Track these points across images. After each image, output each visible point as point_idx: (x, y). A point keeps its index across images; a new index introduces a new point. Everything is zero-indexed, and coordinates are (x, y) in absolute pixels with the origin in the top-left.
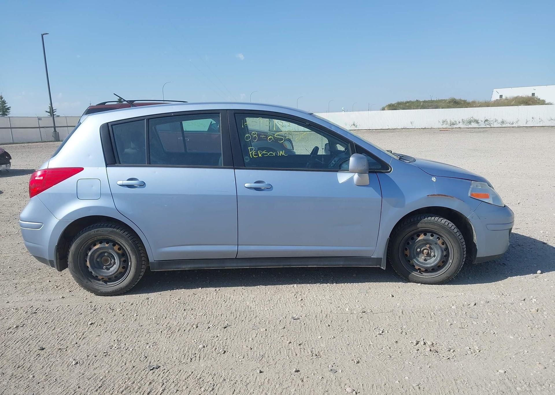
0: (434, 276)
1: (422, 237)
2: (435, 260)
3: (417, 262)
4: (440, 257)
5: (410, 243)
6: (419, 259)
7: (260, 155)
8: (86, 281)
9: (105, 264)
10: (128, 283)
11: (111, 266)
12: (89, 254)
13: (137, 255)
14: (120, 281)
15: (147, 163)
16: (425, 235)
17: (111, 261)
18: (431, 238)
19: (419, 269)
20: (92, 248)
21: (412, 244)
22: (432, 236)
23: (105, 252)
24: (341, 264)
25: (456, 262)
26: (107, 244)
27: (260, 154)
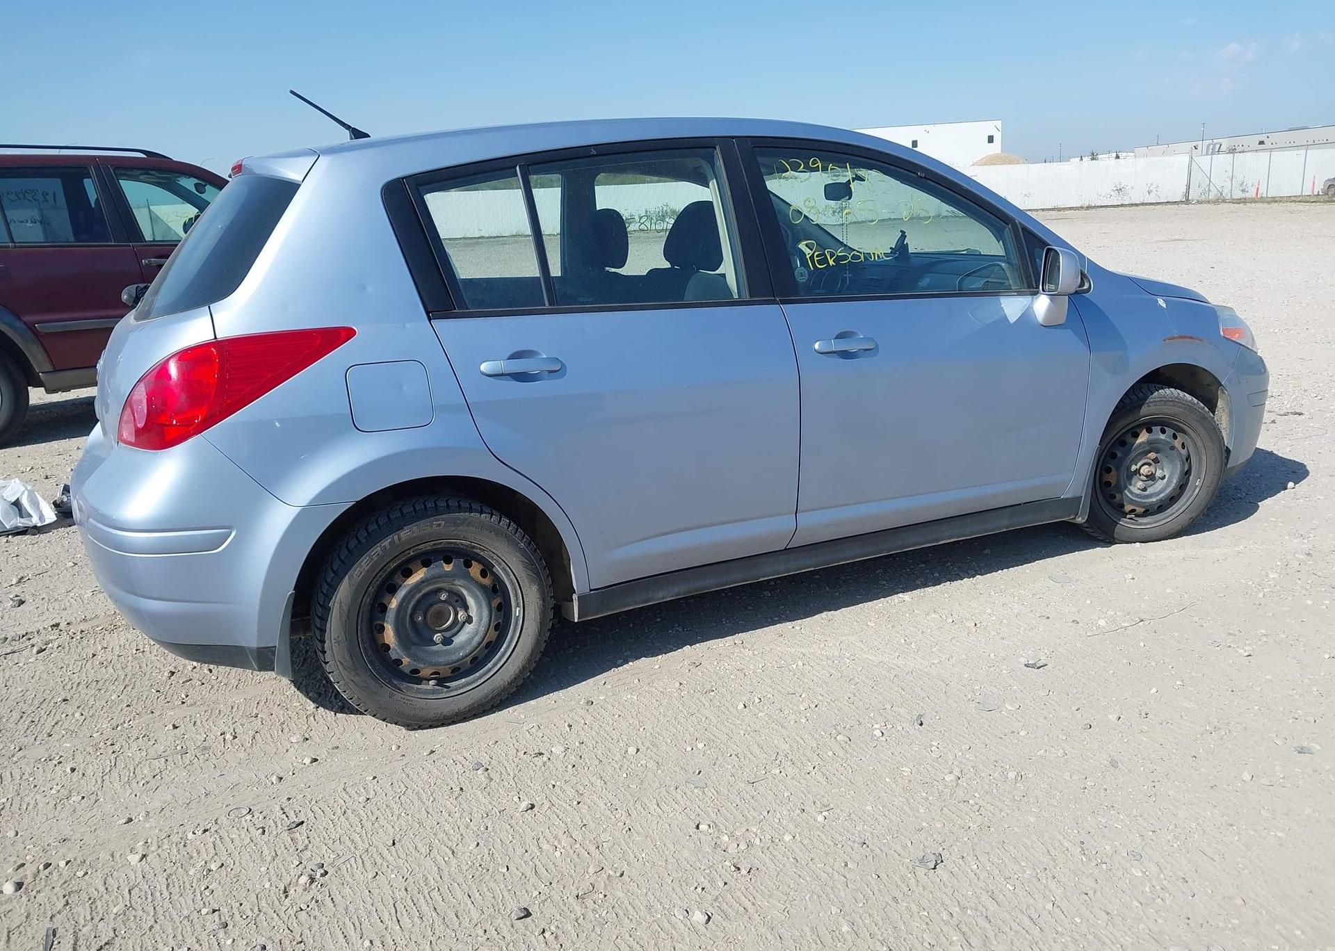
0: (1164, 522)
1: (1143, 437)
2: (1167, 485)
3: (1130, 496)
4: (1177, 477)
5: (1119, 454)
6: (1131, 488)
7: (831, 262)
8: (388, 690)
9: (437, 629)
10: (517, 672)
11: (456, 630)
12: (394, 604)
13: (541, 581)
14: (490, 670)
15: (549, 302)
16: (1150, 431)
17: (456, 614)
18: (1162, 437)
19: (1134, 511)
20: (401, 586)
21: (1122, 455)
22: (1163, 432)
23: (439, 590)
24: (1003, 525)
25: (1212, 482)
26: (448, 562)
27: (831, 259)
